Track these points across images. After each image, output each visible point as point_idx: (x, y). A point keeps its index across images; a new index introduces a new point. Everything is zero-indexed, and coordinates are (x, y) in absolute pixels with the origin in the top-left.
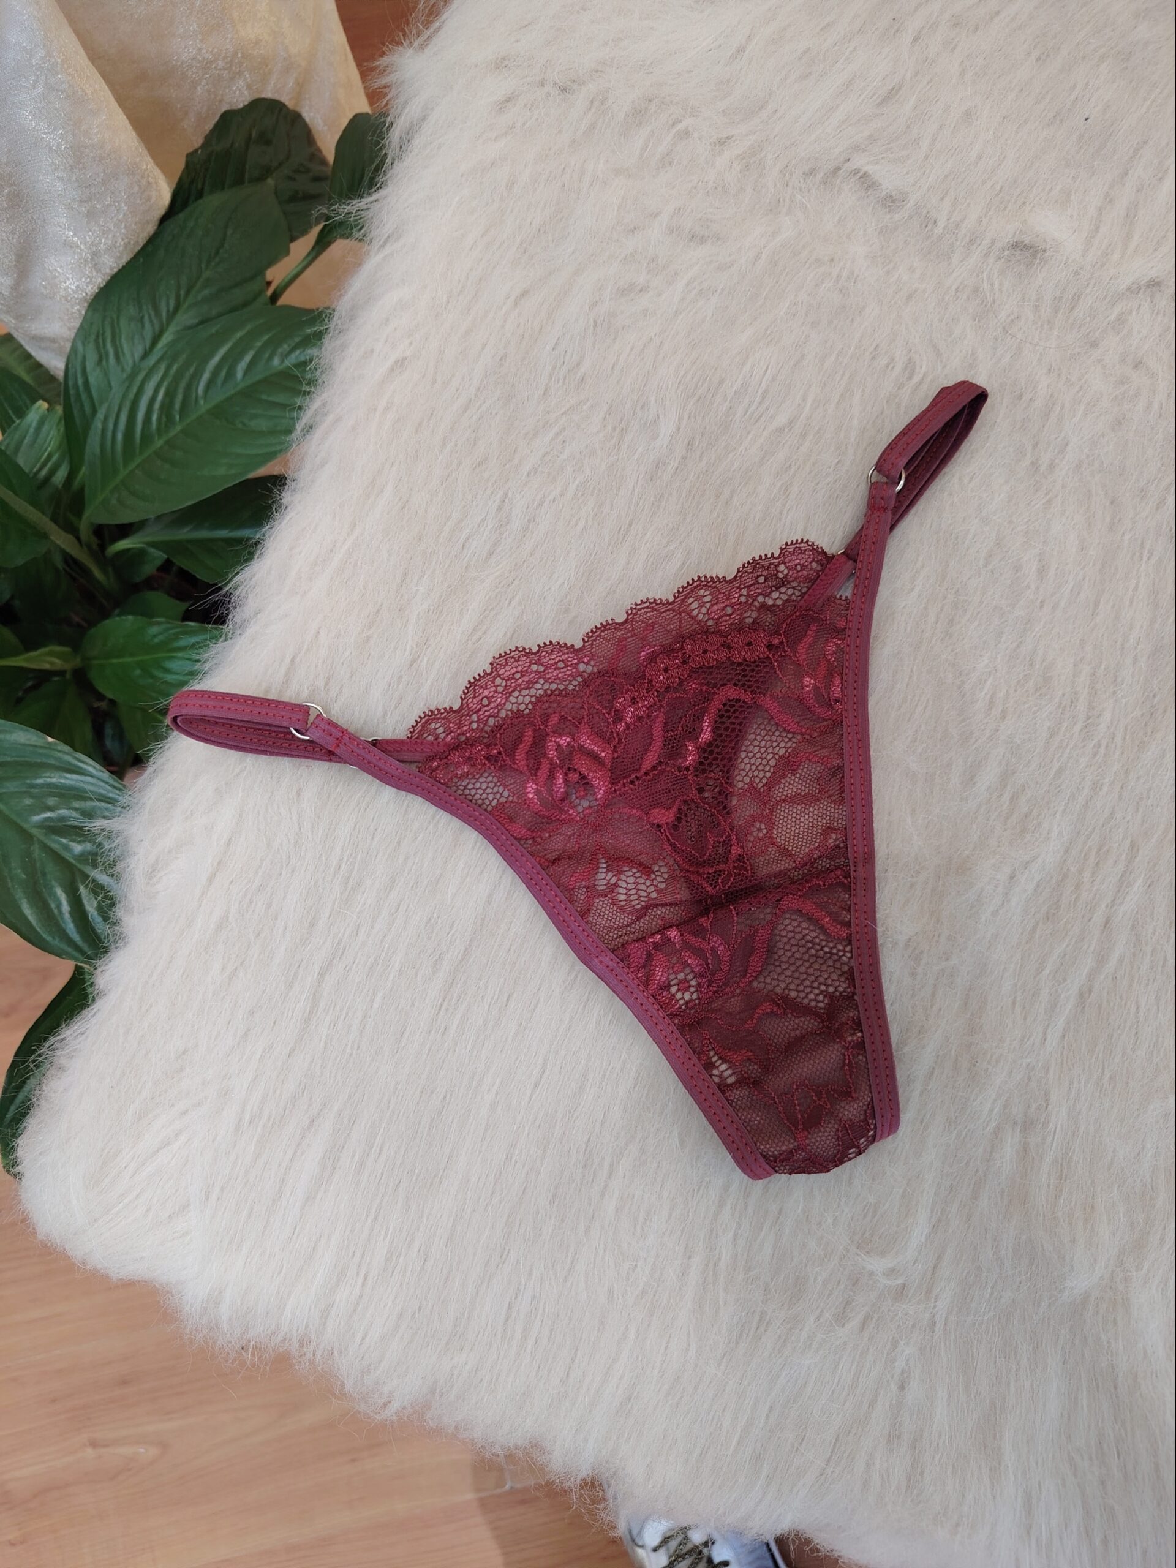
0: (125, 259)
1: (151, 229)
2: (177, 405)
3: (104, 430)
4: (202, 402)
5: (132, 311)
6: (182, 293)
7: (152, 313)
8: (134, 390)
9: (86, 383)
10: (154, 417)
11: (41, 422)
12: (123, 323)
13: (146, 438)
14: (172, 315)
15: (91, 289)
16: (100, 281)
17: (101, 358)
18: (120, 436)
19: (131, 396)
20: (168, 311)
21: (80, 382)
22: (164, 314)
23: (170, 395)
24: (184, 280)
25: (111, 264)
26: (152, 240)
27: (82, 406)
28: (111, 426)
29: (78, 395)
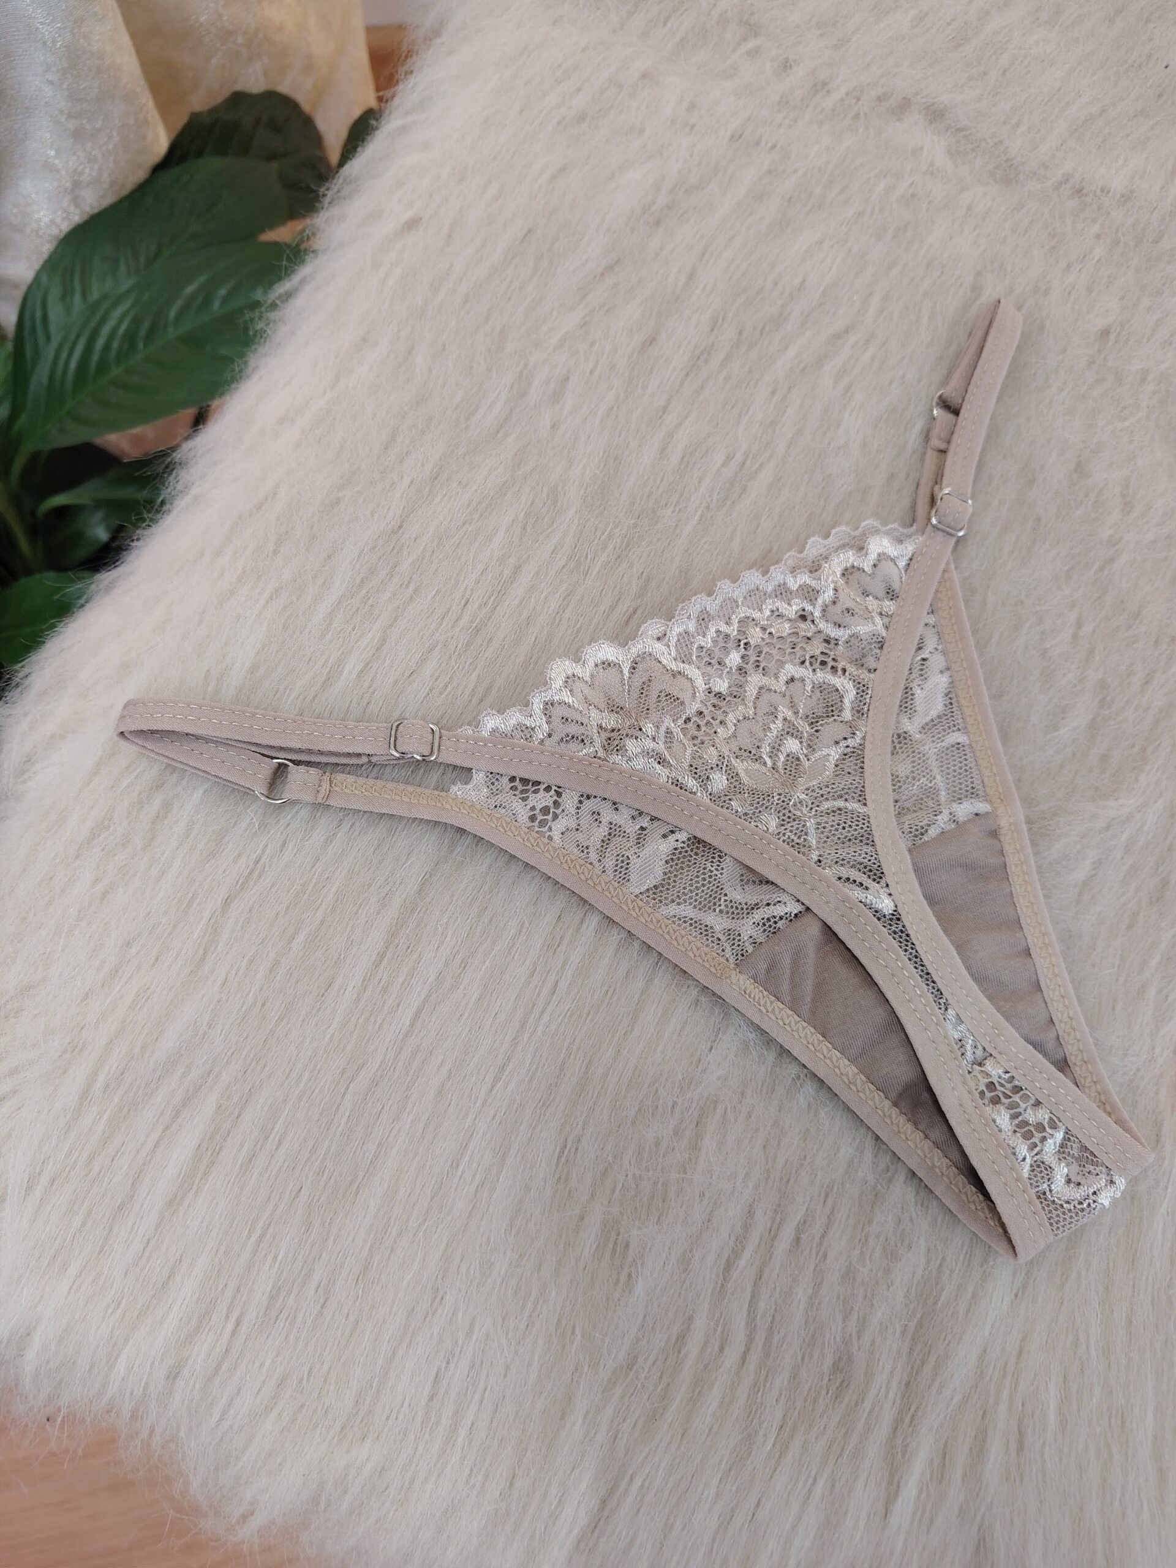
0: (109, 200)
1: (141, 175)
2: (143, 332)
3: (56, 358)
4: (171, 330)
5: (108, 250)
6: (166, 241)
7: (130, 255)
8: (97, 319)
9: (45, 318)
10: (115, 345)
12: (96, 261)
13: (103, 367)
15: (66, 227)
16: (77, 218)
17: (66, 294)
18: (73, 365)
19: (93, 324)
20: (147, 256)
21: (38, 314)
22: (142, 259)
23: (136, 322)
24: (169, 229)
26: (141, 189)
27: (36, 340)
28: (64, 355)
29: (33, 330)
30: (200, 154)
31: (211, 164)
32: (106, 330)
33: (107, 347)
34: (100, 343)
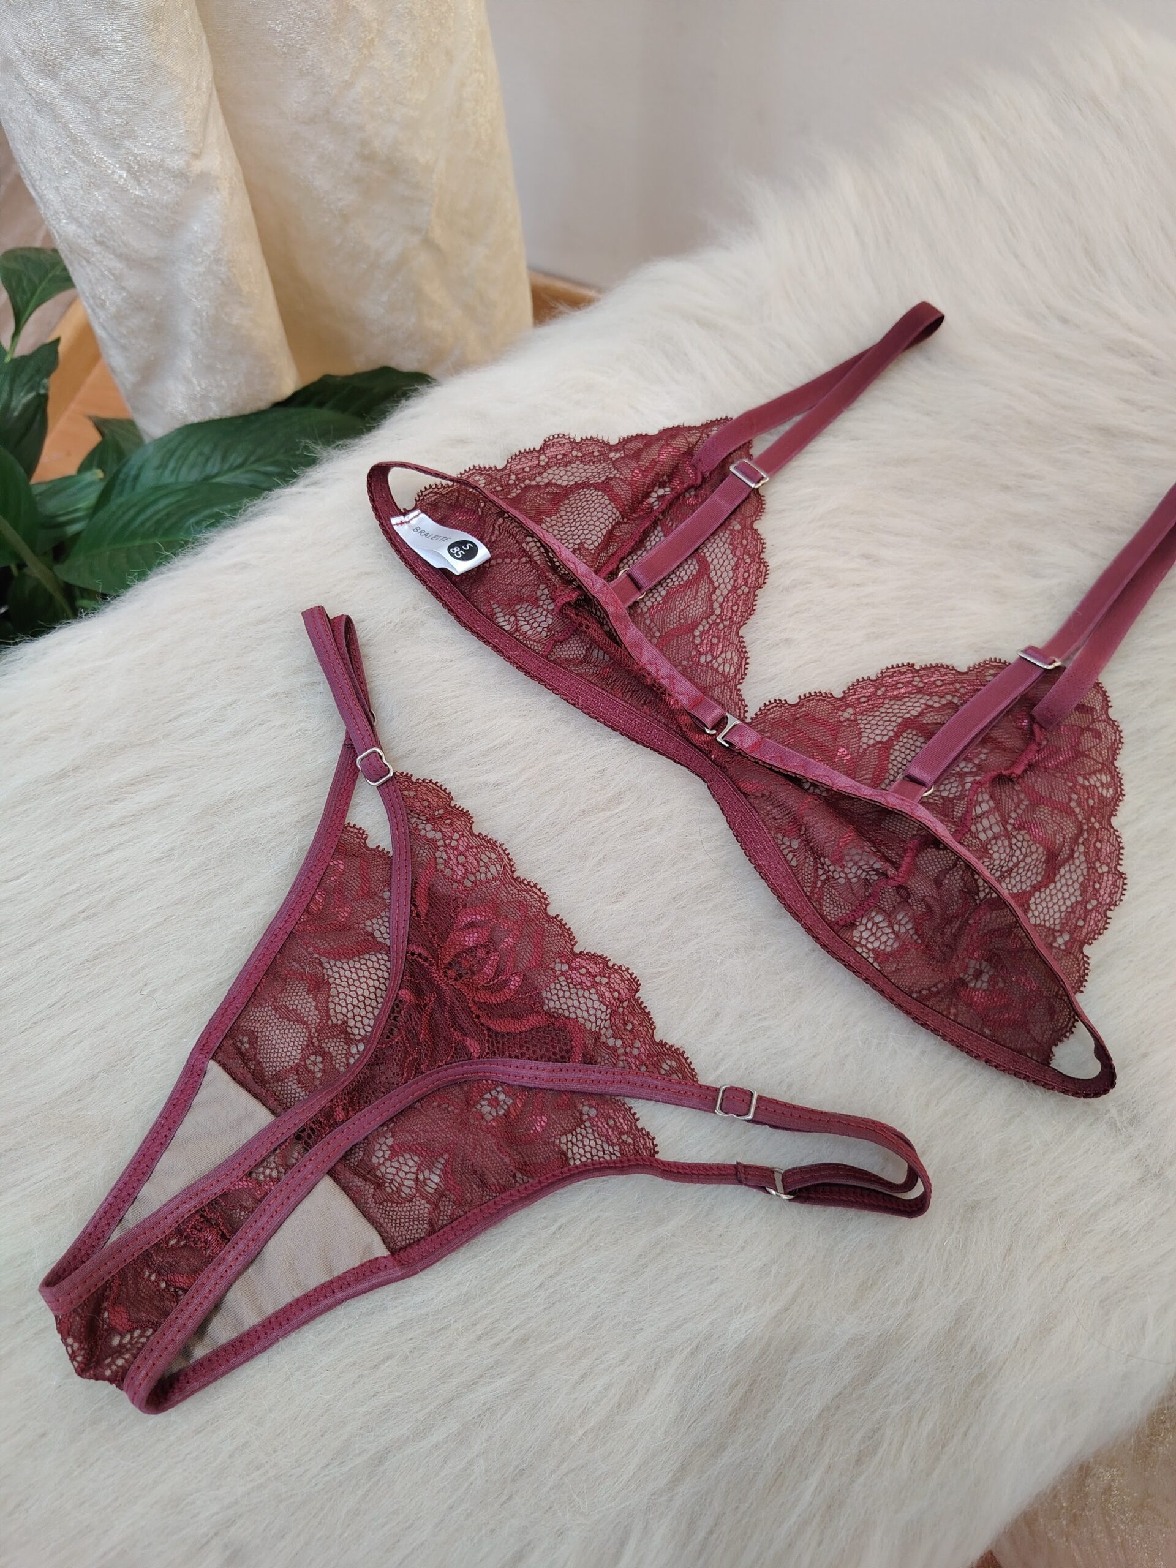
0: (229, 414)
1: (263, 404)
2: (167, 524)
5: (207, 450)
6: (252, 459)
7: (219, 458)
8: (152, 498)
9: (137, 477)
10: (148, 525)
11: (91, 484)
12: (194, 453)
14: (232, 469)
17: (163, 466)
18: (121, 523)
20: (231, 465)
21: (133, 473)
22: (226, 466)
23: (168, 515)
24: (260, 451)
25: (215, 411)
26: (258, 414)
29: (124, 481)
30: (321, 405)
31: (326, 414)
32: (149, 512)
33: (143, 524)
34: (142, 518)
